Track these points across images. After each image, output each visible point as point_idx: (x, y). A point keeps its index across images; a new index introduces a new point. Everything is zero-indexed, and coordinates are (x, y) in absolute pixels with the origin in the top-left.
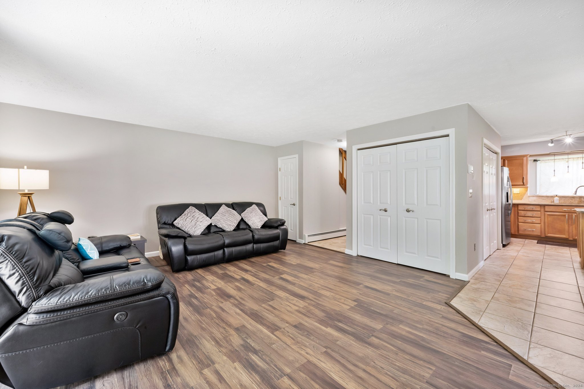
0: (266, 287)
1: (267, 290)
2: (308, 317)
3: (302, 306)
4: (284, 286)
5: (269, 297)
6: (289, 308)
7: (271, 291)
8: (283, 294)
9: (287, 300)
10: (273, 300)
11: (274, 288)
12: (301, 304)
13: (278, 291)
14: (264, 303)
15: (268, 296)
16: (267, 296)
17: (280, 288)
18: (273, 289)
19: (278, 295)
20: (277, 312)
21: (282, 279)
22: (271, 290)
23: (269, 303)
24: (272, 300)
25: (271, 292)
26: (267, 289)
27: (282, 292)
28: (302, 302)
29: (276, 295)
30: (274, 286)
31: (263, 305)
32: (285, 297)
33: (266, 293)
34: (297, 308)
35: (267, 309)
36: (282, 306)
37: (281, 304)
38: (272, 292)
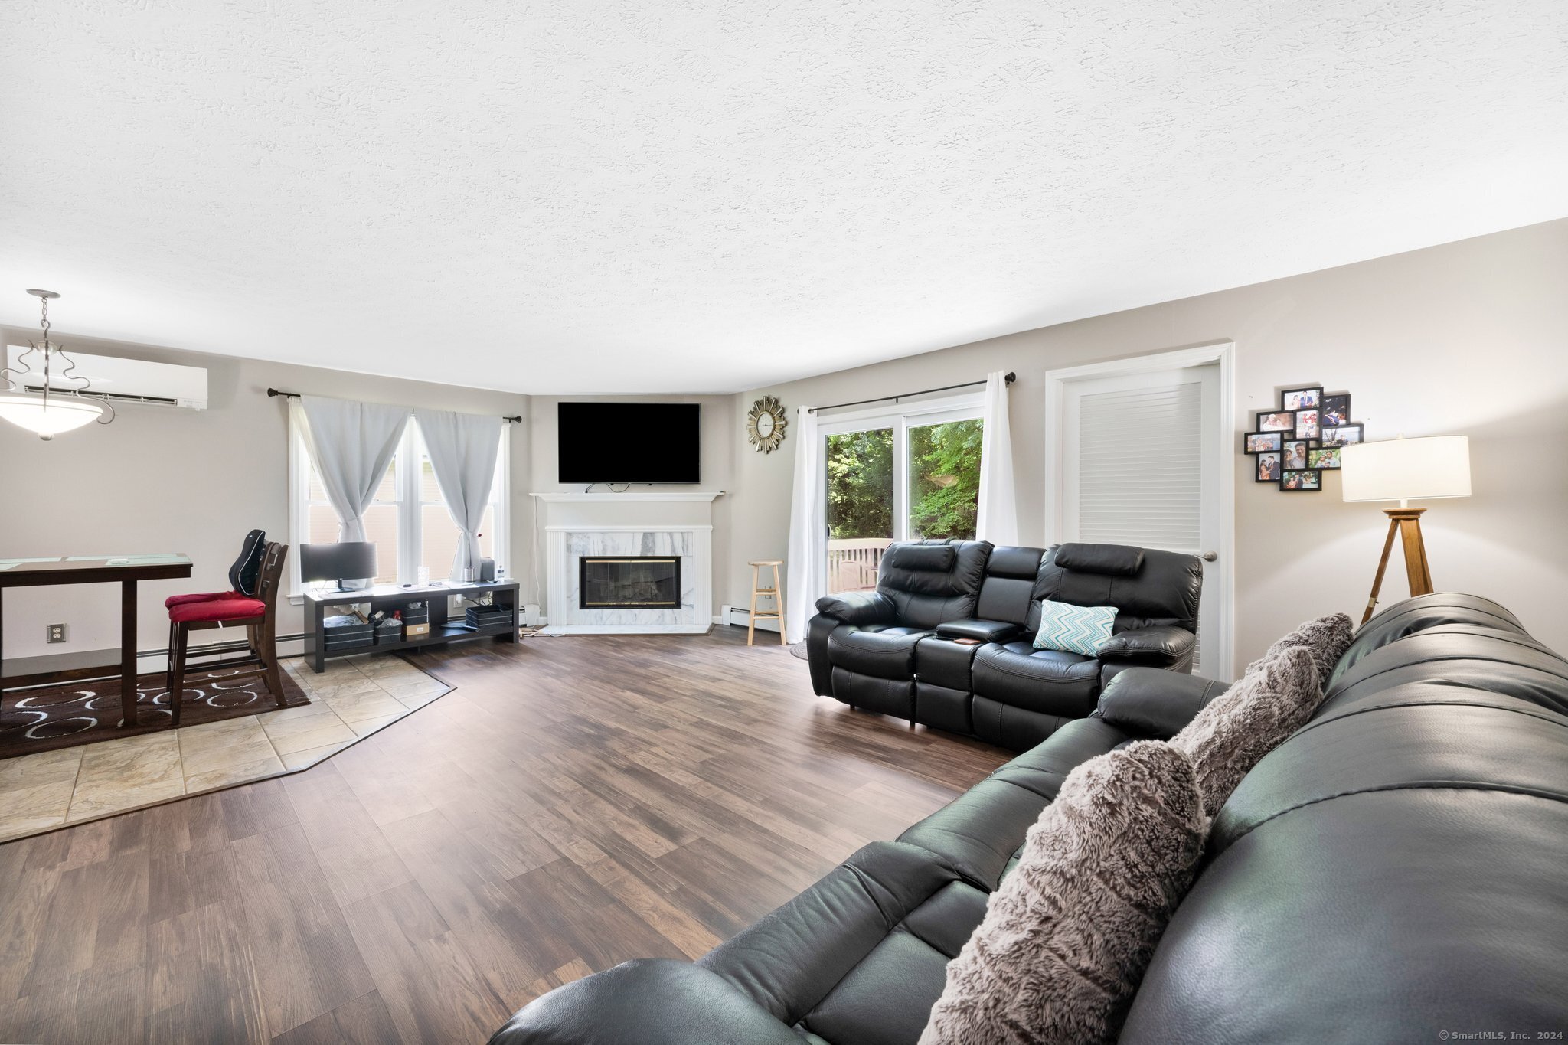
0: (724, 797)
1: (721, 787)
2: (638, 739)
3: (643, 753)
4: (672, 800)
5: (712, 767)
6: (670, 748)
7: (709, 785)
8: (677, 777)
9: (669, 765)
10: (703, 763)
11: (701, 793)
12: (640, 759)
13: (690, 785)
14: (721, 755)
15: (715, 771)
16: (717, 769)
17: (684, 795)
18: (704, 790)
19: (691, 773)
20: (694, 742)
21: (671, 832)
22: (709, 788)
23: (711, 756)
24: (705, 761)
25: (710, 782)
26: (721, 790)
27: (679, 780)
28: (638, 762)
29: (695, 774)
30: (700, 801)
31: (723, 752)
32: (675, 769)
33: (722, 777)
34: (654, 750)
35: (715, 746)
36: (683, 752)
37: (685, 755)
38: (706, 780)
